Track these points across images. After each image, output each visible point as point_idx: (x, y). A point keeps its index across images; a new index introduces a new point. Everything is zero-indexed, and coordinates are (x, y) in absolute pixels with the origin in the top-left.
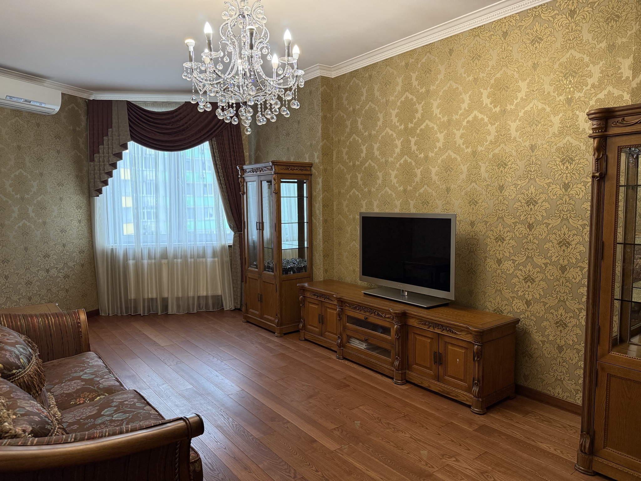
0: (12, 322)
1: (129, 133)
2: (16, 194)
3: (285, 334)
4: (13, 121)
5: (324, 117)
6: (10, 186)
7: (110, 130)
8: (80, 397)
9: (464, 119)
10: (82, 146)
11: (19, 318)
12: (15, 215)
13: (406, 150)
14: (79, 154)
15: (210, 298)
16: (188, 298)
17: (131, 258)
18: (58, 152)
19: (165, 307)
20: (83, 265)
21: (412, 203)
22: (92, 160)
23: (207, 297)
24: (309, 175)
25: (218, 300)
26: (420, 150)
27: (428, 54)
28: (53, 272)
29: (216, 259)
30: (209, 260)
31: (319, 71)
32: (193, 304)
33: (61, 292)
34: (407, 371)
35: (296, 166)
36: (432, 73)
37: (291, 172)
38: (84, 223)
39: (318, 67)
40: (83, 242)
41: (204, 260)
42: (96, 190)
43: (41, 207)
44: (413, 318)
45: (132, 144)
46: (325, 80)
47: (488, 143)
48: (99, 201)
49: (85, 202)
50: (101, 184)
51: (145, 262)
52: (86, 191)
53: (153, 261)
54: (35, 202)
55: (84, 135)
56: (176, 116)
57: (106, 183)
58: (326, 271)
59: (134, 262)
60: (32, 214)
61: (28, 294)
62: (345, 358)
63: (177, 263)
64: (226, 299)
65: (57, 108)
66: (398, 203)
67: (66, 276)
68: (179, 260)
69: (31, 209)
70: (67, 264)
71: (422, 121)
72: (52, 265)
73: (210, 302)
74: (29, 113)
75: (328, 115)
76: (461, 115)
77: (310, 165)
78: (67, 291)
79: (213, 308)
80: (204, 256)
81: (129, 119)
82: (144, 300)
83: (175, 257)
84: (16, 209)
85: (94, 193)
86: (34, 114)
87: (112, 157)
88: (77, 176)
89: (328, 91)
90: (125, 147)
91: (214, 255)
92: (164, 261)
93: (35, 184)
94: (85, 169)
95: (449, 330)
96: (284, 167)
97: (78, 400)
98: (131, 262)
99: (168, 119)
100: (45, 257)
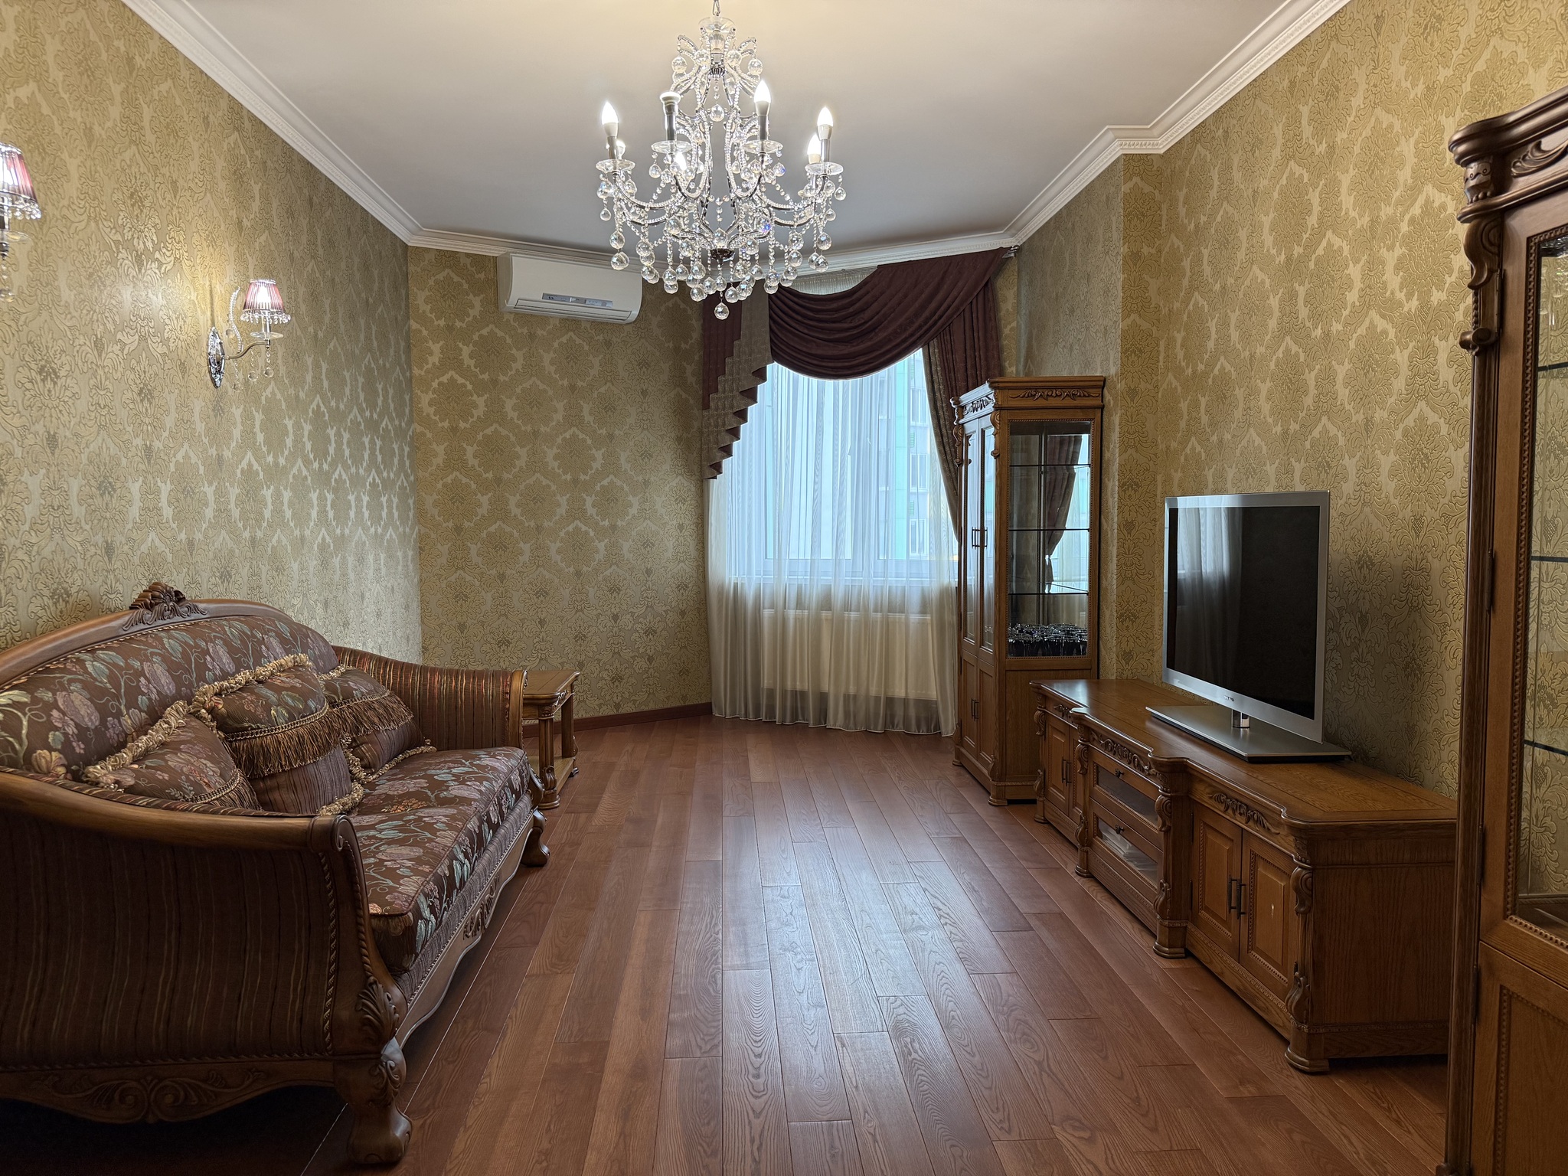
1: (768, 346)
2: (565, 473)
3: (1011, 802)
4: (564, 339)
5: (1134, 259)
6: (556, 458)
7: (736, 343)
8: (400, 803)
9: (1403, 215)
10: (691, 379)
12: (562, 511)
13: (1290, 327)
14: (684, 396)
15: (912, 704)
16: (867, 697)
17: (767, 604)
18: (644, 393)
19: (823, 713)
20: (683, 613)
21: (1298, 467)
22: (706, 406)
23: (906, 701)
24: (1094, 408)
25: (928, 710)
26: (1316, 316)
27: (1334, 44)
28: (626, 620)
29: (928, 617)
30: (914, 618)
31: (1117, 143)
32: (877, 714)
33: (638, 660)
34: (1190, 926)
35: (1056, 388)
36: (1341, 94)
37: (1042, 403)
38: (690, 530)
39: (1111, 135)
40: (687, 568)
41: (903, 616)
42: (711, 466)
43: (609, 500)
44: (1201, 781)
45: (777, 371)
46: (1132, 164)
47: (1453, 278)
48: (715, 485)
49: (693, 489)
50: (719, 454)
51: (791, 613)
52: (696, 467)
53: (806, 612)
54: (598, 488)
55: (697, 357)
56: (859, 300)
57: (727, 451)
59: (772, 611)
60: (591, 511)
61: (578, 658)
62: (1090, 876)
63: (849, 621)
64: (945, 709)
65: (636, 313)
66: (1271, 470)
67: (650, 632)
68: (853, 615)
69: (589, 501)
70: (652, 607)
71: (1319, 234)
72: (625, 607)
73: (912, 712)
74: (594, 322)
75: (1145, 250)
76: (1399, 203)
77: (1101, 384)
78: (650, 659)
79: (919, 728)
80: (902, 610)
81: (771, 317)
82: (784, 692)
83: (847, 607)
84: (563, 500)
85: (708, 472)
86: (602, 323)
87: (739, 397)
88: (679, 439)
89: (1147, 189)
90: (761, 375)
91: (924, 609)
92: (824, 614)
93: (598, 454)
94: (696, 424)
95: (1258, 822)
96: (1022, 393)
97: (395, 807)
98: (767, 613)
99: (844, 308)
100: (612, 590)
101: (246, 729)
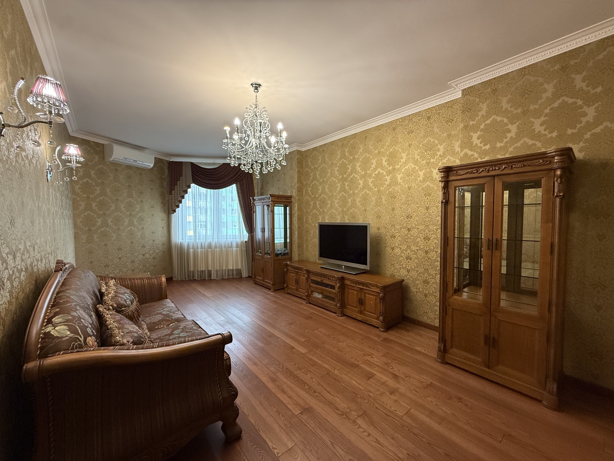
0: (122, 282)
1: (192, 179)
2: (127, 212)
3: (276, 290)
4: (127, 172)
5: (299, 171)
6: (124, 207)
7: (181, 178)
8: (161, 324)
9: (373, 173)
10: (165, 186)
11: (127, 280)
12: (126, 223)
13: (343, 189)
14: (163, 190)
15: (234, 270)
16: (223, 270)
17: (191, 248)
18: (152, 189)
19: (210, 275)
20: (164, 252)
21: (346, 217)
22: (171, 194)
23: (233, 270)
24: (290, 202)
25: (239, 272)
26: (350, 189)
27: (354, 139)
28: (147, 256)
29: (238, 249)
30: (234, 249)
31: (296, 147)
32: (225, 274)
33: (151, 267)
34: (344, 309)
35: (283, 197)
36: (356, 148)
37: (280, 200)
38: (165, 228)
39: (295, 145)
40: (164, 239)
41: (231, 249)
42: (173, 210)
43: (141, 219)
44: (347, 280)
45: (193, 185)
46: (299, 152)
47: (386, 186)
48: (174, 216)
49: (166, 217)
50: (175, 207)
51: (199, 250)
52: (167, 211)
53: (203, 250)
54: (138, 216)
55: (167, 180)
56: (218, 171)
57: (178, 206)
58: (299, 255)
59: (193, 250)
60: (136, 223)
61: (132, 268)
62: (310, 303)
63: (217, 251)
64: (243, 270)
65: (152, 165)
66: (339, 217)
67: (154, 258)
68: (218, 249)
69: (135, 220)
70: (155, 251)
71: (351, 173)
72: (147, 252)
73: (235, 273)
74: (137, 167)
75: (301, 170)
76: (372, 171)
77: (291, 197)
78: (155, 266)
79: (236, 276)
80: (232, 247)
81: (192, 172)
82: (198, 271)
83: (216, 247)
84: (127, 220)
85: (171, 212)
86: (139, 168)
87: (182, 192)
88: (162, 203)
89: (301, 158)
90: (189, 187)
91: (237, 247)
92: (209, 250)
93: (138, 206)
94: (167, 199)
95: (367, 286)
96: (277, 198)
97: (160, 326)
98: (191, 250)
99: (214, 172)
100: (142, 247)
101: (123, 310)
